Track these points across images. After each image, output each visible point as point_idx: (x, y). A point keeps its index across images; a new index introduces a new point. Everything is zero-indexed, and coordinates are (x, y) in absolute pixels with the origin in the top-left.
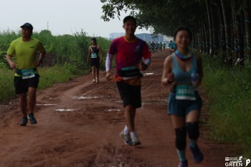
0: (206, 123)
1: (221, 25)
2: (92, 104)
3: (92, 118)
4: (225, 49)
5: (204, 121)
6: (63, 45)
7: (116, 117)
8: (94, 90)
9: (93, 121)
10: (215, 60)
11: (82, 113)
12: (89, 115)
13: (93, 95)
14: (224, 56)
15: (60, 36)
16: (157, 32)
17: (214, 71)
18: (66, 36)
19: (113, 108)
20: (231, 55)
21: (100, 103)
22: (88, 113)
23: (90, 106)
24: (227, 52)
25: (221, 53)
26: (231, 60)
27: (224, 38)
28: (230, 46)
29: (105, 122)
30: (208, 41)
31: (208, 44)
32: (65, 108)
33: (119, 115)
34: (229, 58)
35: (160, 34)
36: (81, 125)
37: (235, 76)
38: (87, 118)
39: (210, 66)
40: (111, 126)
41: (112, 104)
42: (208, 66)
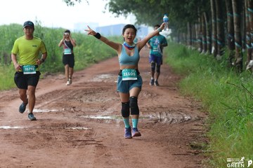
0: (205, 148)
1: (229, 14)
2: (49, 120)
3: (49, 139)
4: (232, 46)
5: (203, 145)
6: (9, 39)
7: (82, 138)
8: (52, 101)
9: (50, 143)
10: (219, 62)
11: (34, 131)
12: (44, 135)
13: (50, 107)
14: (232, 57)
15: (5, 26)
16: (140, 22)
17: (217, 77)
18: (14, 25)
19: (78, 125)
20: (241, 55)
21: (60, 118)
22: (43, 131)
23: (46, 123)
24: (236, 51)
25: (227, 52)
26: (241, 63)
27: (232, 32)
28: (240, 43)
29: (67, 144)
30: (210, 36)
31: (210, 41)
32: (12, 125)
33: (86, 136)
34: (239, 60)
35: (143, 26)
36: (33, 148)
37: (246, 84)
38: (42, 138)
39: (212, 70)
40: (75, 150)
41: (76, 121)
42: (210, 70)
